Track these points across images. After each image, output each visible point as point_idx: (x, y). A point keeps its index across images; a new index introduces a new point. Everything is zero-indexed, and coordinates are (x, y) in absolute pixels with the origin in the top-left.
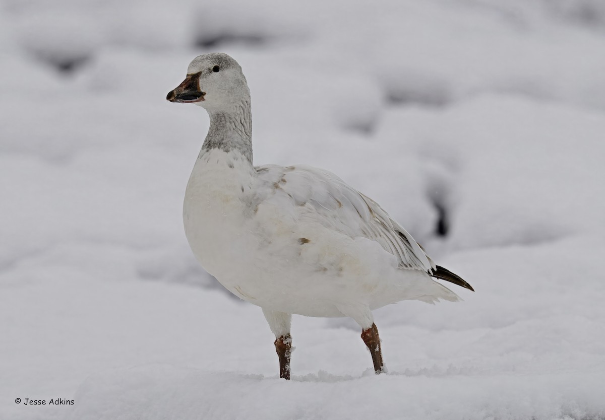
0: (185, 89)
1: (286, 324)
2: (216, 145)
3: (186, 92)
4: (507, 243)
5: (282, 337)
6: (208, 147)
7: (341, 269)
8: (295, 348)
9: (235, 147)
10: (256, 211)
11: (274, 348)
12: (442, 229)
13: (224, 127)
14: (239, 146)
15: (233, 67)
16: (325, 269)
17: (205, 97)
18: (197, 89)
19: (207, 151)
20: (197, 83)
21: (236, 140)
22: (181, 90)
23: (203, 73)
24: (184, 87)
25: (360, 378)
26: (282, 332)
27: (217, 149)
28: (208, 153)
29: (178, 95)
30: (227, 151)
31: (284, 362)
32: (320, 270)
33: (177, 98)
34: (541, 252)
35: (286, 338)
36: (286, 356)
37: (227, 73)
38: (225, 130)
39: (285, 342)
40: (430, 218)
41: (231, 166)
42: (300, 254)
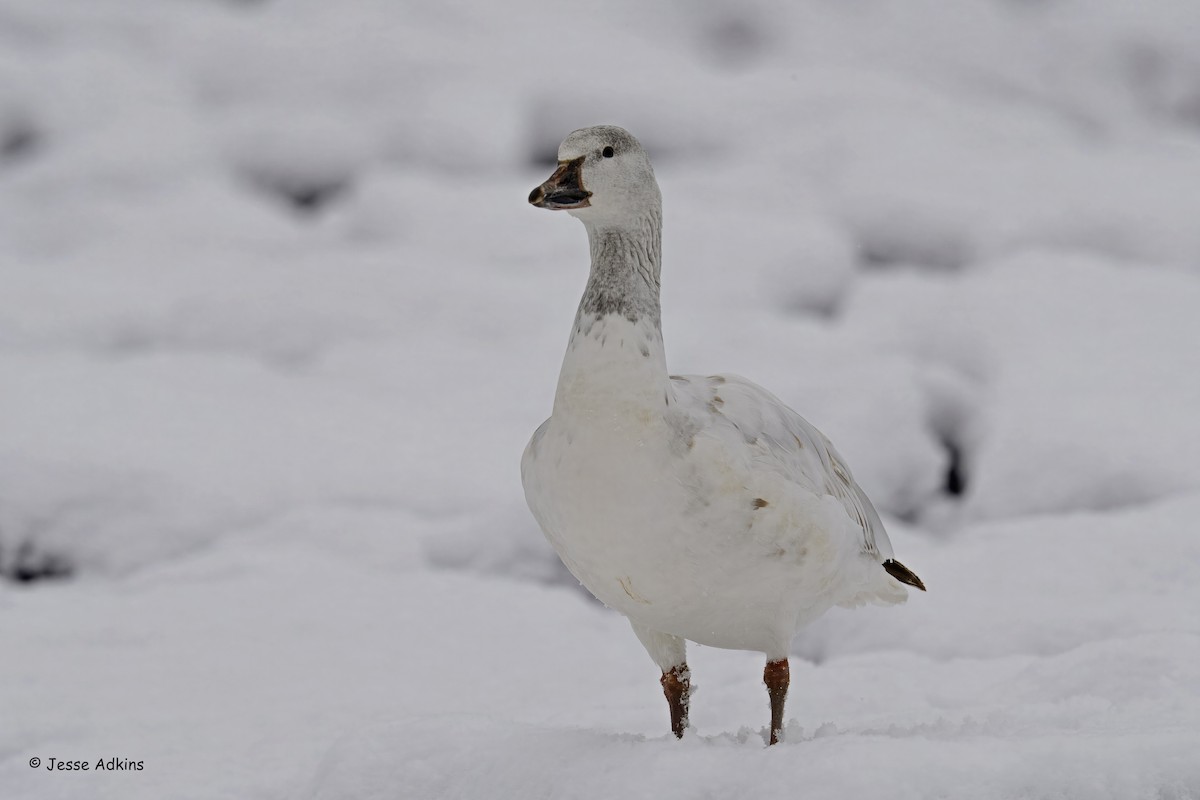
0: (559, 185)
1: (679, 648)
2: (613, 306)
3: (561, 189)
4: (1066, 507)
5: (674, 669)
6: (598, 310)
7: (804, 553)
8: (696, 687)
9: (644, 310)
10: (690, 445)
11: (661, 689)
12: (955, 484)
13: (623, 265)
14: (649, 310)
15: (635, 151)
16: (782, 552)
17: (591, 200)
18: (578, 186)
19: (599, 319)
20: (578, 176)
21: (643, 296)
22: (553, 187)
23: (587, 159)
24: (557, 181)
25: (810, 740)
26: (672, 662)
27: (615, 313)
28: (599, 324)
29: (549, 195)
30: (633, 320)
31: (678, 713)
32: (775, 554)
33: (547, 199)
34: (1124, 523)
35: (681, 672)
36: (682, 702)
37: (626, 160)
38: (625, 271)
39: (680, 679)
40: (936, 462)
41: (646, 354)
42: (751, 526)
